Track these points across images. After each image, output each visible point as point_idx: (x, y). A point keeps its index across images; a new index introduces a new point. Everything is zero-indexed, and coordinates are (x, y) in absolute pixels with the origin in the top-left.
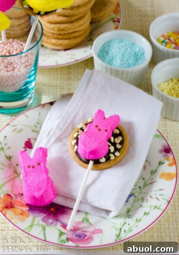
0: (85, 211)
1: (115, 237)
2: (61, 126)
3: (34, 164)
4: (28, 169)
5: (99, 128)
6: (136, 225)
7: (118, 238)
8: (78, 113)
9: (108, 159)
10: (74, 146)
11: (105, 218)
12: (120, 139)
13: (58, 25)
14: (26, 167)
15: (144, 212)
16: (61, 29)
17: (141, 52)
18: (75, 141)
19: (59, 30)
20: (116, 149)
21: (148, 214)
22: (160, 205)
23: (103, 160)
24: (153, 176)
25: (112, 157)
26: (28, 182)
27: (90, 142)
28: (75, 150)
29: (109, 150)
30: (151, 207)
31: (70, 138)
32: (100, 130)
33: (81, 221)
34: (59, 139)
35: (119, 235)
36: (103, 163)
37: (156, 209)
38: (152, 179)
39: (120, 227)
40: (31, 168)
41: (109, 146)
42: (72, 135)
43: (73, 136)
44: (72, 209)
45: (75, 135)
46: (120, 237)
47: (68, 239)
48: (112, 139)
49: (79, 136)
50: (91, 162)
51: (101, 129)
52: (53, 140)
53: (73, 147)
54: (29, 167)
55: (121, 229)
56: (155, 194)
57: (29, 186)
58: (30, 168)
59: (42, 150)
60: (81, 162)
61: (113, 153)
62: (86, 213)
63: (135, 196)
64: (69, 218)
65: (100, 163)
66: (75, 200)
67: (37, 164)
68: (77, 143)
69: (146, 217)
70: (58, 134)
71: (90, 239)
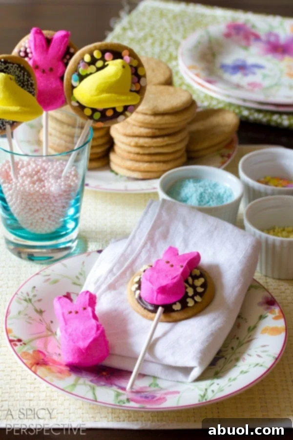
0: (153, 375)
1: (199, 398)
2: (115, 270)
3: (77, 309)
4: (69, 315)
5: (171, 264)
6: (229, 384)
7: (202, 400)
8: (139, 255)
9: (184, 306)
10: (135, 292)
11: (182, 382)
12: (202, 280)
13: (136, 140)
14: (66, 313)
15: (241, 371)
16: (139, 145)
17: (228, 193)
18: (137, 286)
19: (137, 146)
20: (196, 293)
21: (246, 372)
22: (264, 362)
23: (177, 307)
24: (250, 334)
25: (191, 303)
26: (70, 330)
27: (158, 277)
28: (137, 296)
29: (187, 293)
30: (250, 365)
31: (130, 284)
32: (172, 266)
33: (148, 386)
34: (112, 287)
35: (204, 395)
36: (177, 311)
37: (257, 367)
38: (250, 336)
39: (206, 387)
40: (74, 314)
41: (186, 288)
42: (131, 280)
43: (133, 281)
44: (131, 373)
45: (137, 279)
46: (206, 397)
47: (128, 400)
48: (190, 280)
49: (141, 280)
50: (160, 309)
51: (174, 264)
52: (104, 287)
53: (133, 294)
54: (70, 312)
55: (206, 390)
56: (256, 352)
57: (70, 335)
58: (71, 314)
59: (88, 294)
60: (146, 311)
61: (192, 297)
62: (155, 377)
63: (226, 359)
64: (128, 383)
65: (174, 311)
66: (136, 359)
67: (82, 309)
68: (139, 288)
69: (242, 376)
70: (110, 280)
71: (162, 399)
